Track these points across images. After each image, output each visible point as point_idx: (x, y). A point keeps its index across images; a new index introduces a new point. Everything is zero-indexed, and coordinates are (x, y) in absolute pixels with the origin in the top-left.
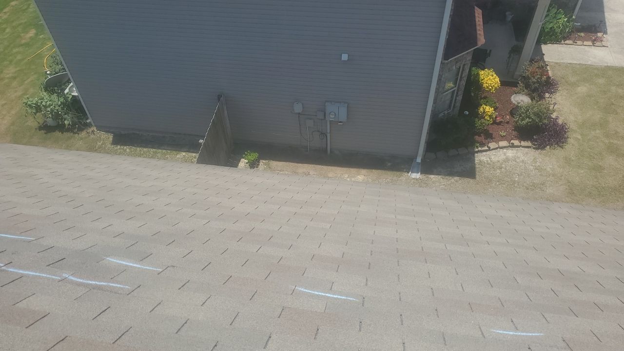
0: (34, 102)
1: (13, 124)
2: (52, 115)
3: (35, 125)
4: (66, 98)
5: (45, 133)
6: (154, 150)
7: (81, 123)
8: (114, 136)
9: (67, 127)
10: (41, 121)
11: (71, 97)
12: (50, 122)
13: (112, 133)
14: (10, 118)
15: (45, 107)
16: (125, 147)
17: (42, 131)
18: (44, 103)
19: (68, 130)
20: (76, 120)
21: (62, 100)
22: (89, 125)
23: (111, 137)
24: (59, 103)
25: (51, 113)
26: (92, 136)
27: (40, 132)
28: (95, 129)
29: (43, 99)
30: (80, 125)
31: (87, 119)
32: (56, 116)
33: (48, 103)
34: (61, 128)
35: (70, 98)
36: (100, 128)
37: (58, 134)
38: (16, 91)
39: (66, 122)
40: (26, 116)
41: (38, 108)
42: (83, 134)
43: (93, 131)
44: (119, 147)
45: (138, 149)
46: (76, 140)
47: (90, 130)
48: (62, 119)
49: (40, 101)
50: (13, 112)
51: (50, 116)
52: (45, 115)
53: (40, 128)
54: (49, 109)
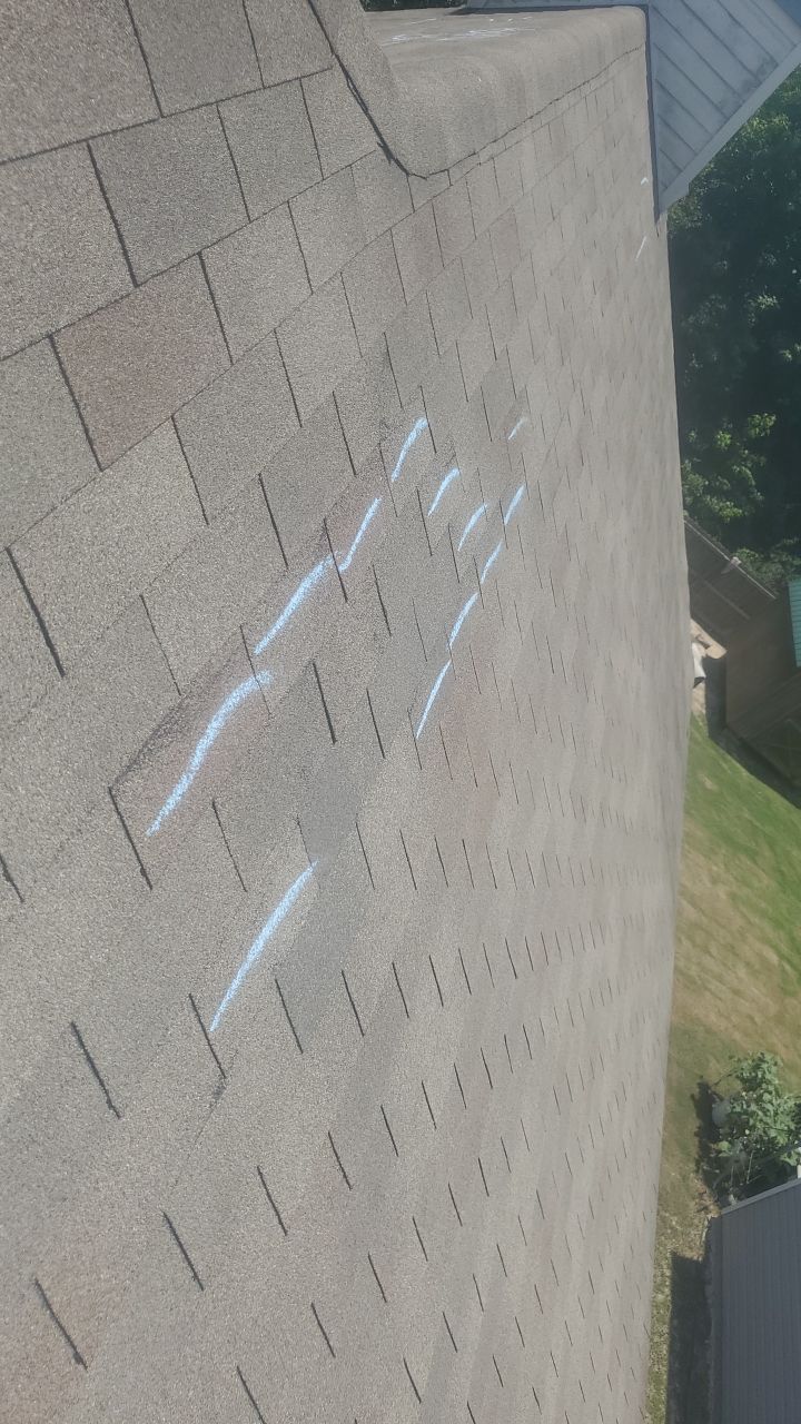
0: (768, 1076)
1: (708, 1031)
2: (739, 1114)
3: (712, 1078)
4: (788, 1148)
5: (692, 1096)
6: (665, 1377)
7: (727, 1179)
8: (697, 1262)
9: (712, 1145)
10: (721, 1089)
11: (792, 1162)
12: (721, 1110)
13: (706, 1258)
14: (722, 1028)
15: (759, 1100)
16: (667, 1291)
17: (698, 1090)
18: (767, 1097)
19: (704, 1150)
20: (733, 1169)
21: (782, 1140)
22: (721, 1201)
23: (695, 1254)
24: (773, 1134)
25: (746, 1113)
26: (692, 1205)
27: (695, 1086)
28: (713, 1214)
29: (778, 1095)
30: (719, 1179)
31: (739, 1198)
32: (738, 1125)
33: (769, 1107)
34: (709, 1132)
35: (787, 1160)
36: (716, 1227)
37: (693, 1123)
38: (786, 1047)
39: (724, 1145)
40: (731, 1058)
41: (753, 1084)
42: (697, 1184)
43: (706, 1209)
44: (668, 1273)
45: (665, 1329)
46: (681, 1165)
47: (708, 1201)
48: (731, 1135)
49: (771, 1088)
50: (737, 1036)
51: (738, 1109)
52: (737, 1098)
53: (704, 1087)
54: (753, 1107)
